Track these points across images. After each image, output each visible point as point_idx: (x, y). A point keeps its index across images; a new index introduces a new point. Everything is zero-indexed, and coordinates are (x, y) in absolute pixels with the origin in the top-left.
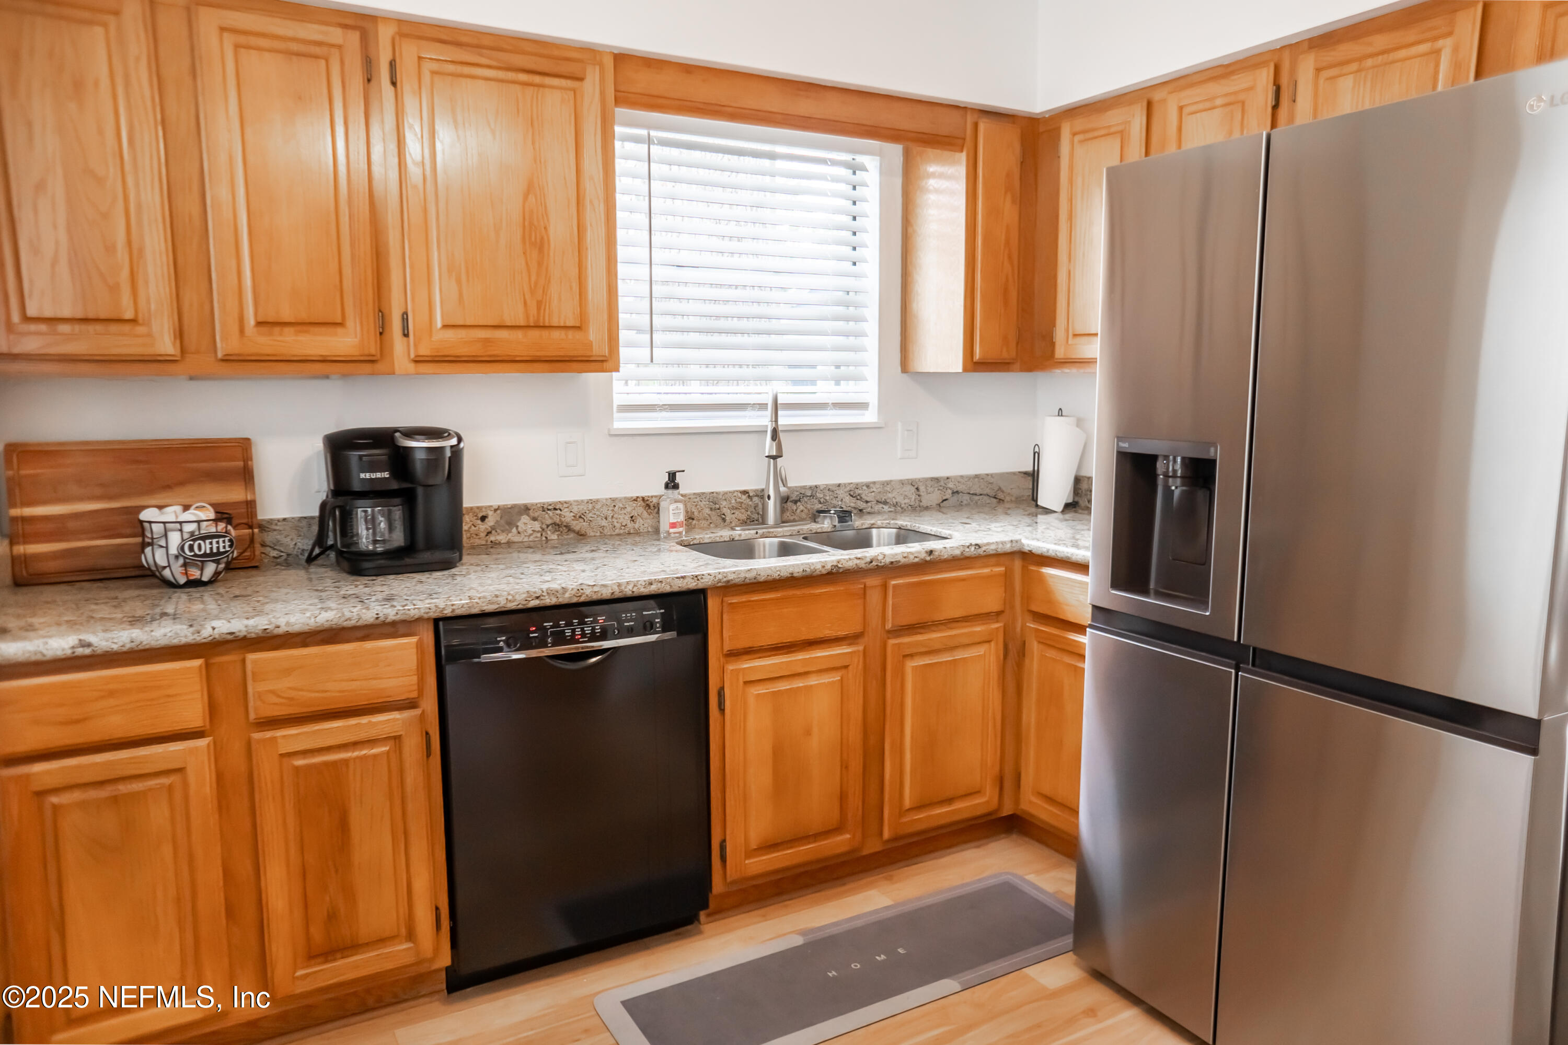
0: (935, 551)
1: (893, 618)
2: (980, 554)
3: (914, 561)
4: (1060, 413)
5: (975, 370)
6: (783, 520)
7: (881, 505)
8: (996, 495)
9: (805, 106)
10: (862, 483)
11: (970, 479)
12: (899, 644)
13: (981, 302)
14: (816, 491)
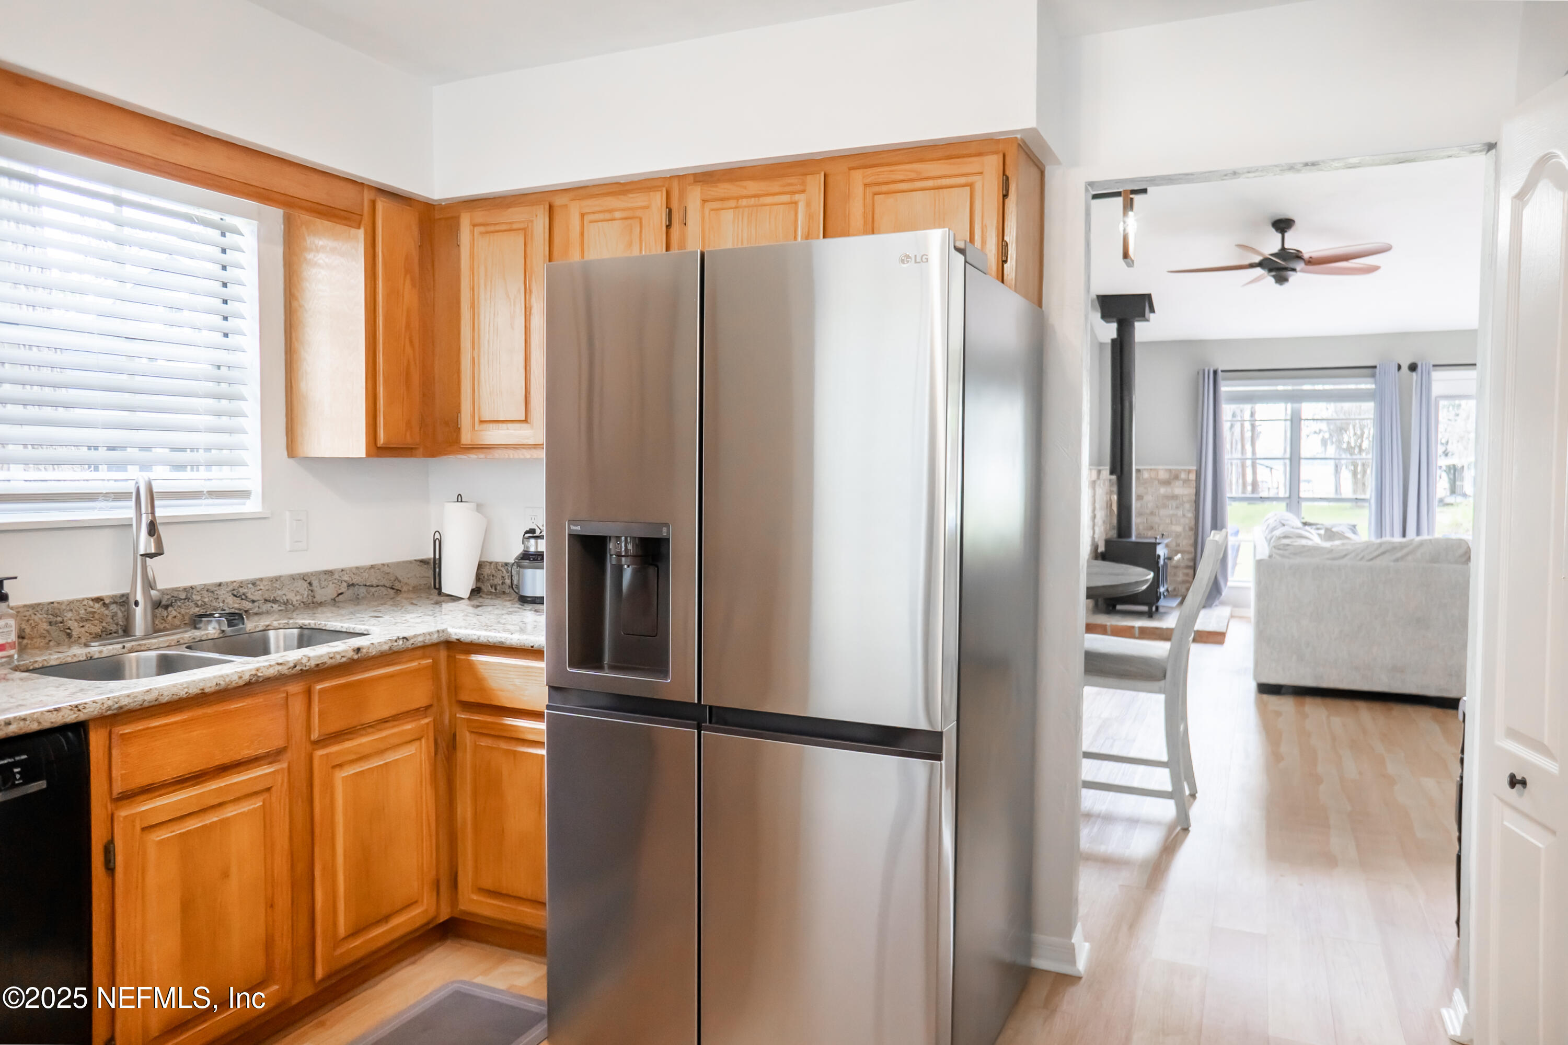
0: (363, 648)
1: (320, 727)
2: (408, 648)
3: (341, 661)
4: (460, 498)
5: (378, 456)
6: (155, 630)
7: (269, 605)
8: (393, 585)
9: (181, 154)
10: (247, 580)
11: (365, 570)
12: (327, 755)
13: (383, 385)
14: (192, 593)
